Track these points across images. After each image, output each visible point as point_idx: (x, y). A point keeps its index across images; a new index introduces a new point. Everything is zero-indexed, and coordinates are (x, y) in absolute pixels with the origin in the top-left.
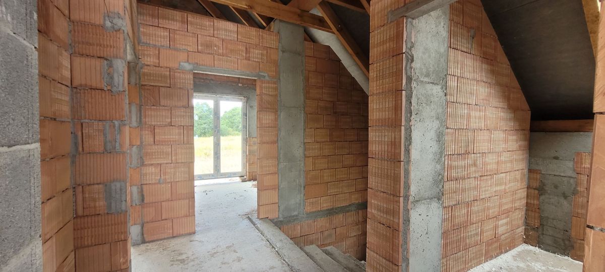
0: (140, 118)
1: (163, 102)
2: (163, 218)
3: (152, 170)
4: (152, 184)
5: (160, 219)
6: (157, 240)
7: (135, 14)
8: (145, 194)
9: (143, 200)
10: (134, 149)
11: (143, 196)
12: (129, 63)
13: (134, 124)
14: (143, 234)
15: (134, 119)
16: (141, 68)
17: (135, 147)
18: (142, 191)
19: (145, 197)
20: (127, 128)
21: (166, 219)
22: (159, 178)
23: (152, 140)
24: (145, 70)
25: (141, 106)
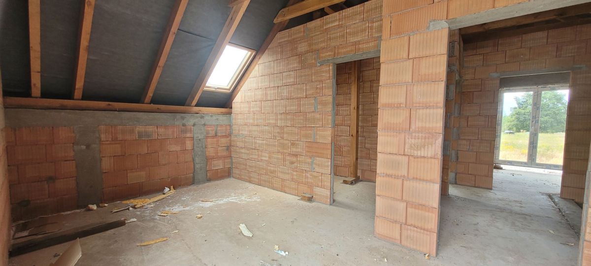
0: (460, 112)
1: (474, 101)
2: (469, 173)
3: (464, 142)
4: (464, 151)
5: (467, 173)
6: (464, 185)
7: (462, 49)
8: (459, 155)
9: (458, 160)
10: (455, 129)
11: (458, 157)
12: (457, 80)
13: (456, 115)
14: (456, 179)
15: (456, 111)
16: (463, 82)
17: (455, 128)
18: (457, 153)
19: (459, 157)
20: (453, 116)
21: (471, 174)
22: (468, 148)
23: (466, 124)
24: (466, 83)
25: (461, 104)
